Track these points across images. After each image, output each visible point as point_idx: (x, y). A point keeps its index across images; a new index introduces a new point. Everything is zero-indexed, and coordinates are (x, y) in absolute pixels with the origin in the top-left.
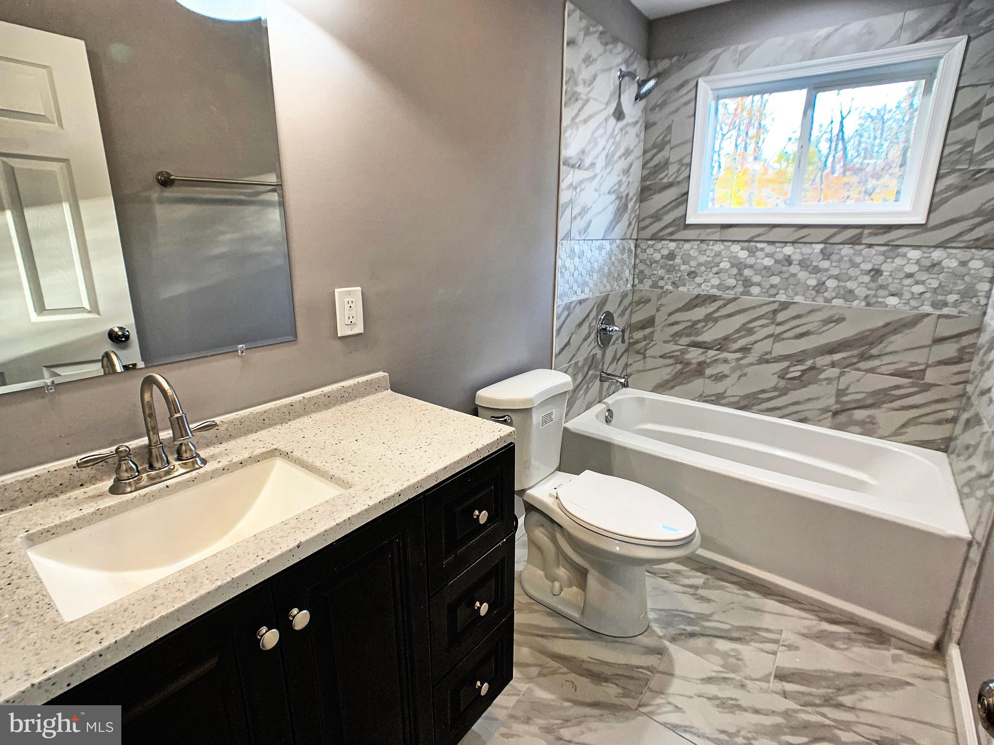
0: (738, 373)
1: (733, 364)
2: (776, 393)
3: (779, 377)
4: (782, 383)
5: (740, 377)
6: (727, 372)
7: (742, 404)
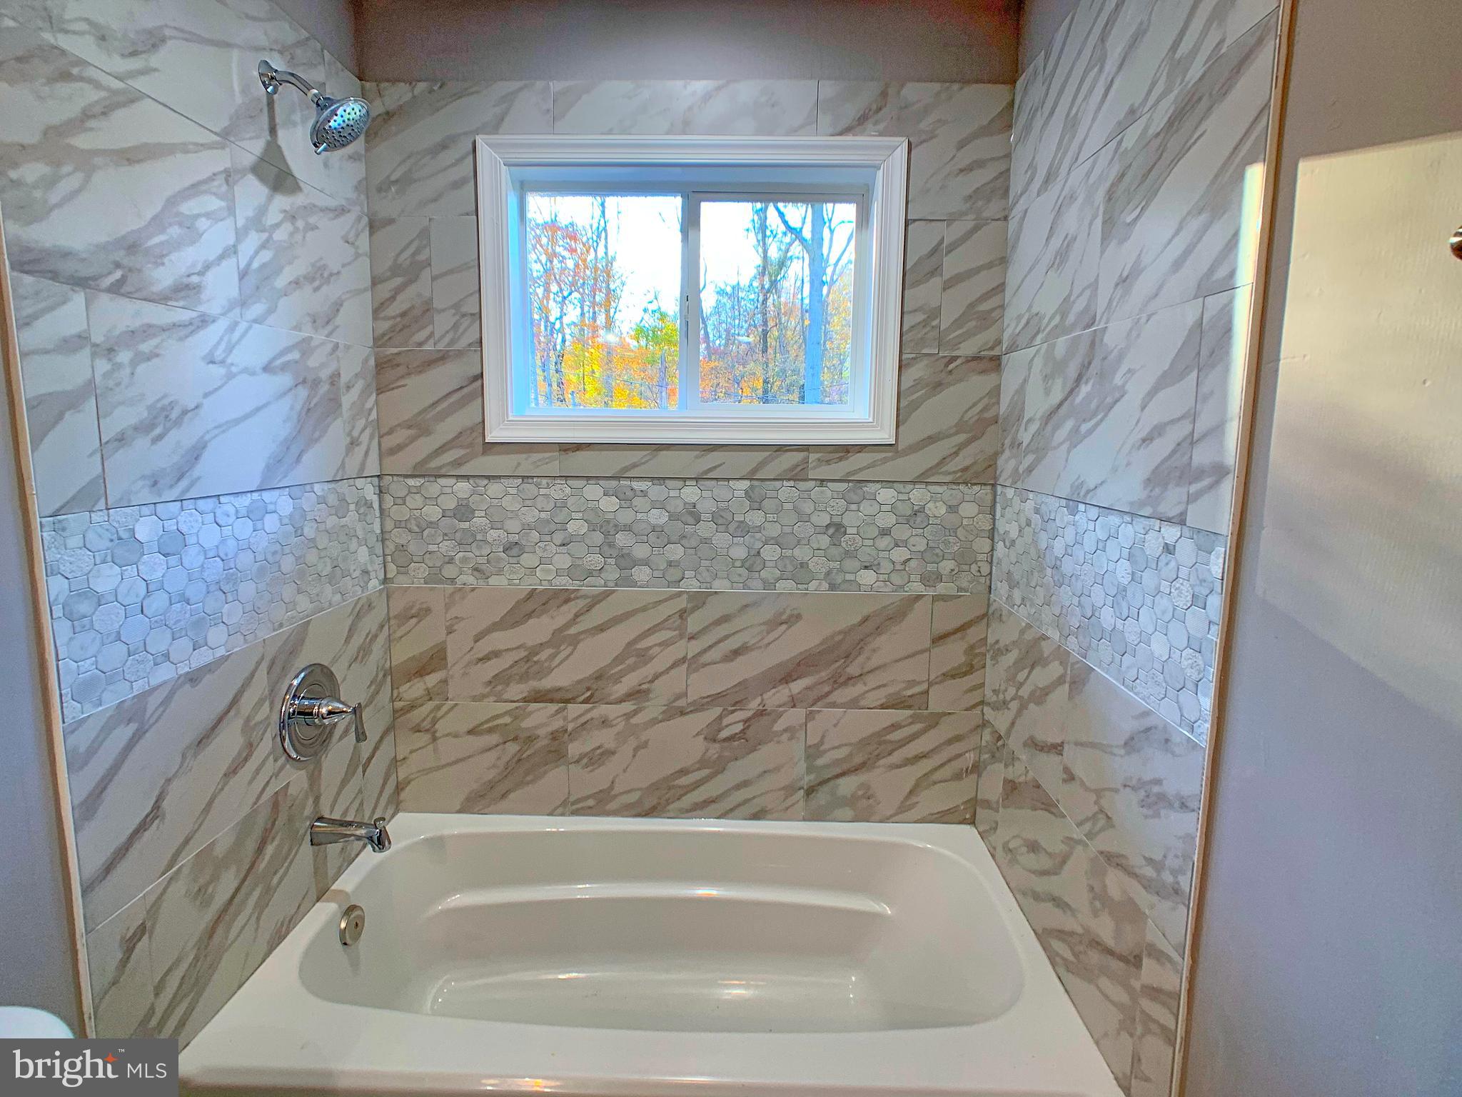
0: (632, 742)
1: (620, 727)
2: (705, 772)
3: (705, 738)
4: (714, 749)
5: (636, 750)
6: (610, 745)
7: (647, 805)
